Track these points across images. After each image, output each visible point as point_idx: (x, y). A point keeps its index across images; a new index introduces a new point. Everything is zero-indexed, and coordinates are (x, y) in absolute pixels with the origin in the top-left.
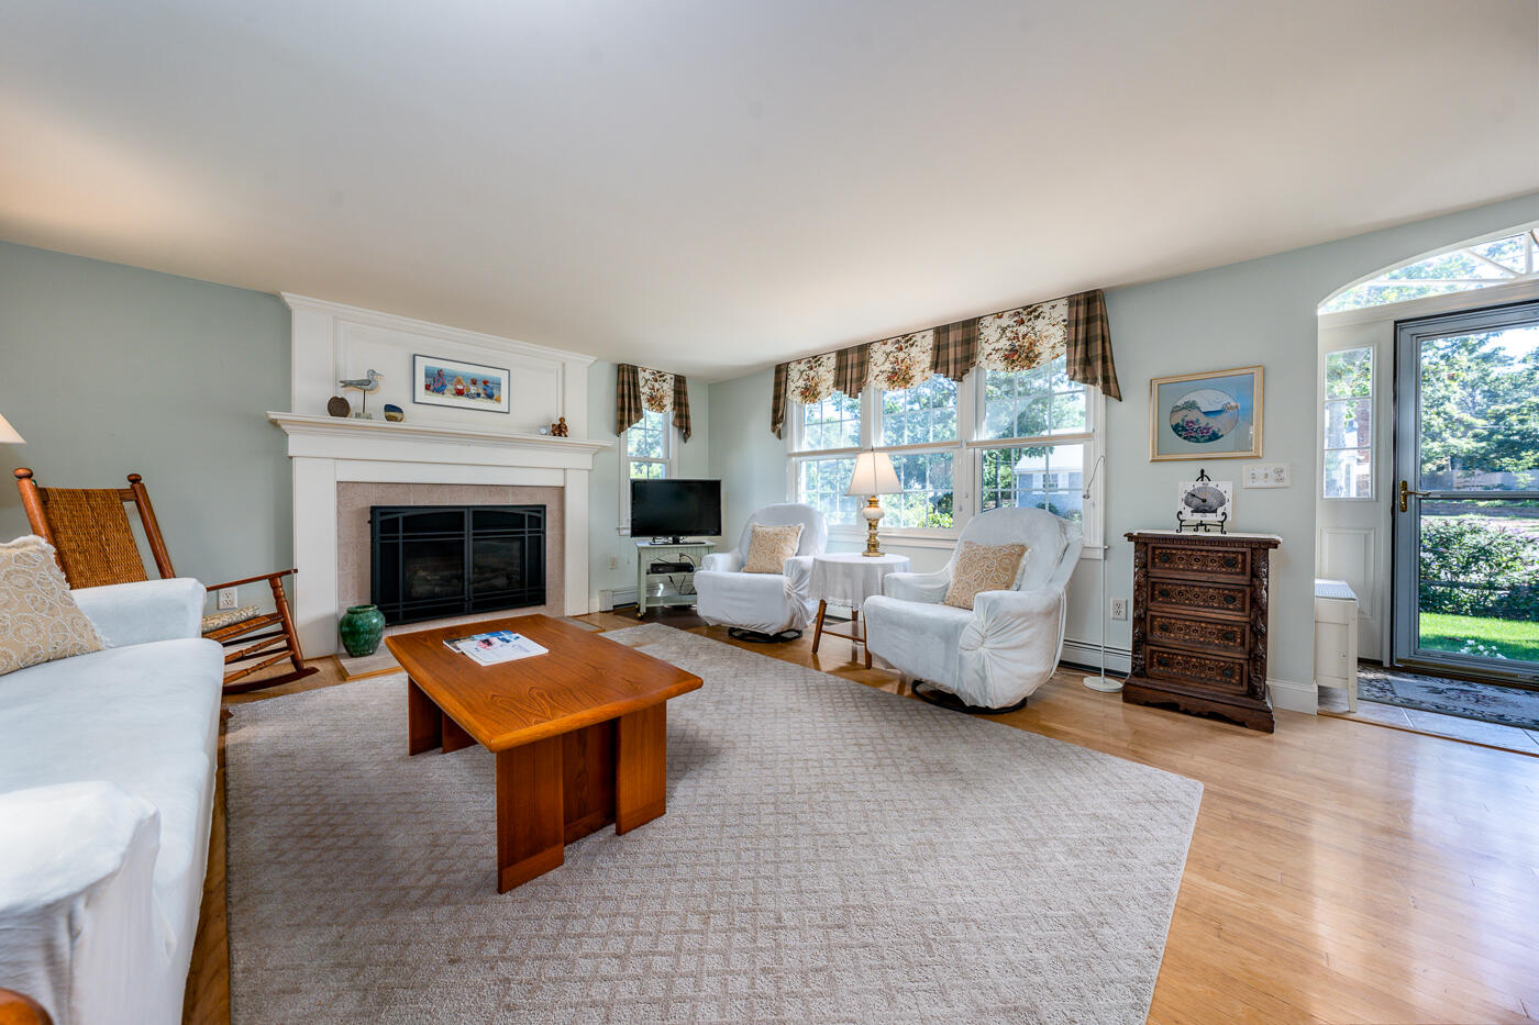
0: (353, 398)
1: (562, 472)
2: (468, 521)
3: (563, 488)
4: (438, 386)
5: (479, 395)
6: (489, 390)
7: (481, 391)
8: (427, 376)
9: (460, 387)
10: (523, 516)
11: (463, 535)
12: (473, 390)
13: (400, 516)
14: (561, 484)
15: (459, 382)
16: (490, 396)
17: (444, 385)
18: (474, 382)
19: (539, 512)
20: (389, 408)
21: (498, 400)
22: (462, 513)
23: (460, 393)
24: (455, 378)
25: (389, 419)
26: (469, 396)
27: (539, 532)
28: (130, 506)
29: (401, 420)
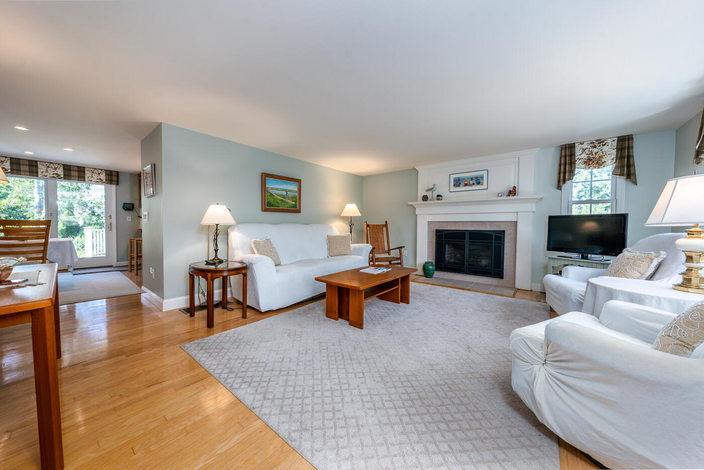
0: (429, 194)
1: (515, 214)
2: (467, 236)
3: (517, 222)
4: (458, 184)
5: (474, 184)
6: (478, 181)
7: (475, 182)
8: (454, 181)
9: (466, 182)
10: (492, 235)
11: (465, 242)
12: (471, 182)
13: (444, 233)
14: (516, 220)
15: (466, 181)
16: (479, 183)
17: (460, 183)
18: (472, 179)
19: (501, 234)
20: (438, 196)
21: (482, 184)
22: (465, 233)
23: (466, 185)
24: (464, 179)
25: (438, 199)
26: (470, 185)
27: (501, 243)
28: (385, 228)
29: (441, 200)
